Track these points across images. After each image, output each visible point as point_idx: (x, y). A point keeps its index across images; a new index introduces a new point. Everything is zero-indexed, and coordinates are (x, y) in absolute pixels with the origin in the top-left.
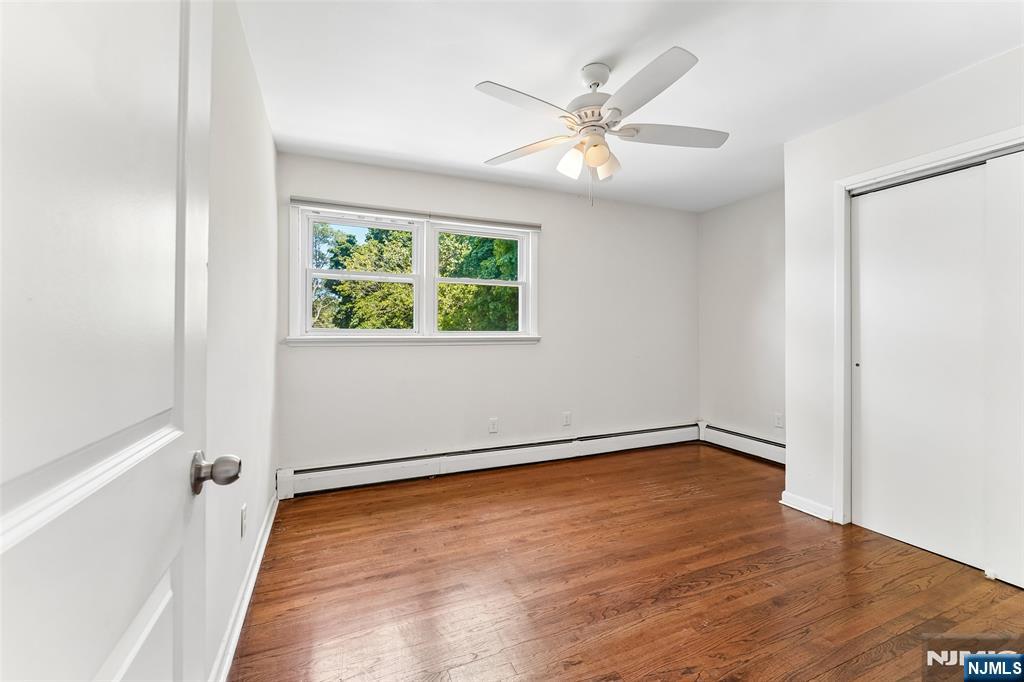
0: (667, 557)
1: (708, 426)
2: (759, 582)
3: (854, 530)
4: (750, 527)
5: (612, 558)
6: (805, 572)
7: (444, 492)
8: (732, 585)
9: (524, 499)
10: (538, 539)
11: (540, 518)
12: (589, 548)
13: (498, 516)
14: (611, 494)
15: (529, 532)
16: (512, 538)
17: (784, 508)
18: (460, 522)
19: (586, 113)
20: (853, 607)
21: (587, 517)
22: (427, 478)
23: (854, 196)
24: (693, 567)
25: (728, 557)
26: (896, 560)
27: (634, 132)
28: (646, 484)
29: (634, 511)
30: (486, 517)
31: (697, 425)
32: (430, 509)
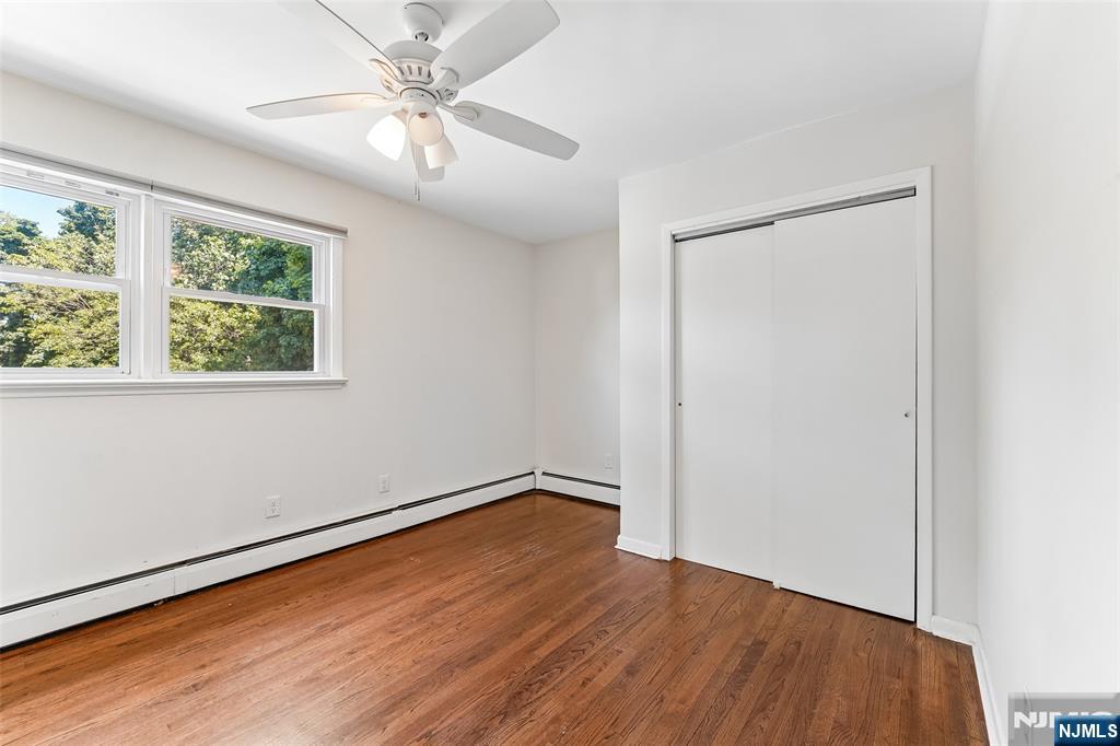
0: (515, 646)
1: (544, 474)
2: (610, 650)
3: (679, 564)
4: (593, 583)
5: (448, 669)
6: (649, 624)
7: (179, 625)
8: (584, 663)
9: (322, 608)
10: (341, 668)
11: (345, 634)
12: (415, 663)
13: (276, 645)
14: (443, 574)
15: (327, 661)
16: (298, 678)
17: (620, 554)
18: (206, 673)
19: (409, 67)
20: (694, 654)
21: (412, 615)
22: (150, 606)
23: (677, 241)
24: (542, 652)
25: (578, 627)
26: (715, 588)
27: (473, 114)
28: (483, 553)
29: (471, 592)
30: (255, 652)
31: (533, 473)
32: (147, 664)
